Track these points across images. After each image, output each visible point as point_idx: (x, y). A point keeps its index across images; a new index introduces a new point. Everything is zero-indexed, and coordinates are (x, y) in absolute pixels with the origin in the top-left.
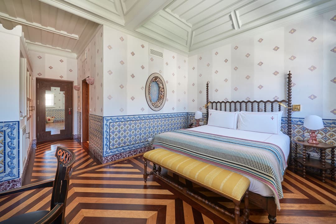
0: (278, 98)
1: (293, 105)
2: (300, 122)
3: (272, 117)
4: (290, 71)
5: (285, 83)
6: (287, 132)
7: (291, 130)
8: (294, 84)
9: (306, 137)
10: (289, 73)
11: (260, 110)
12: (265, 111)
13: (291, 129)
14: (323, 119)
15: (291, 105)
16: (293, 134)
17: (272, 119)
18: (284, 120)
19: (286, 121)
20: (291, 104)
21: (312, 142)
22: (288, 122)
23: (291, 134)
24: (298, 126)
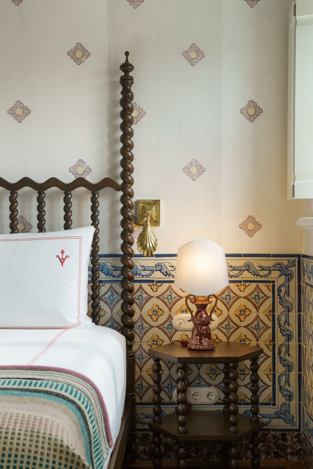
0: (88, 170)
1: (138, 202)
2: (160, 270)
3: (63, 252)
4: (127, 54)
5: (112, 105)
6: (118, 319)
7: (135, 306)
8: (142, 113)
9: (177, 330)
10: (123, 61)
11: (20, 226)
12: (41, 228)
13: (131, 302)
14: (227, 255)
15: (134, 199)
16: (139, 323)
17: (62, 261)
18: (109, 265)
19: (116, 269)
20: (131, 195)
21: (201, 344)
22: (122, 274)
23: (131, 326)
24: (155, 288)
